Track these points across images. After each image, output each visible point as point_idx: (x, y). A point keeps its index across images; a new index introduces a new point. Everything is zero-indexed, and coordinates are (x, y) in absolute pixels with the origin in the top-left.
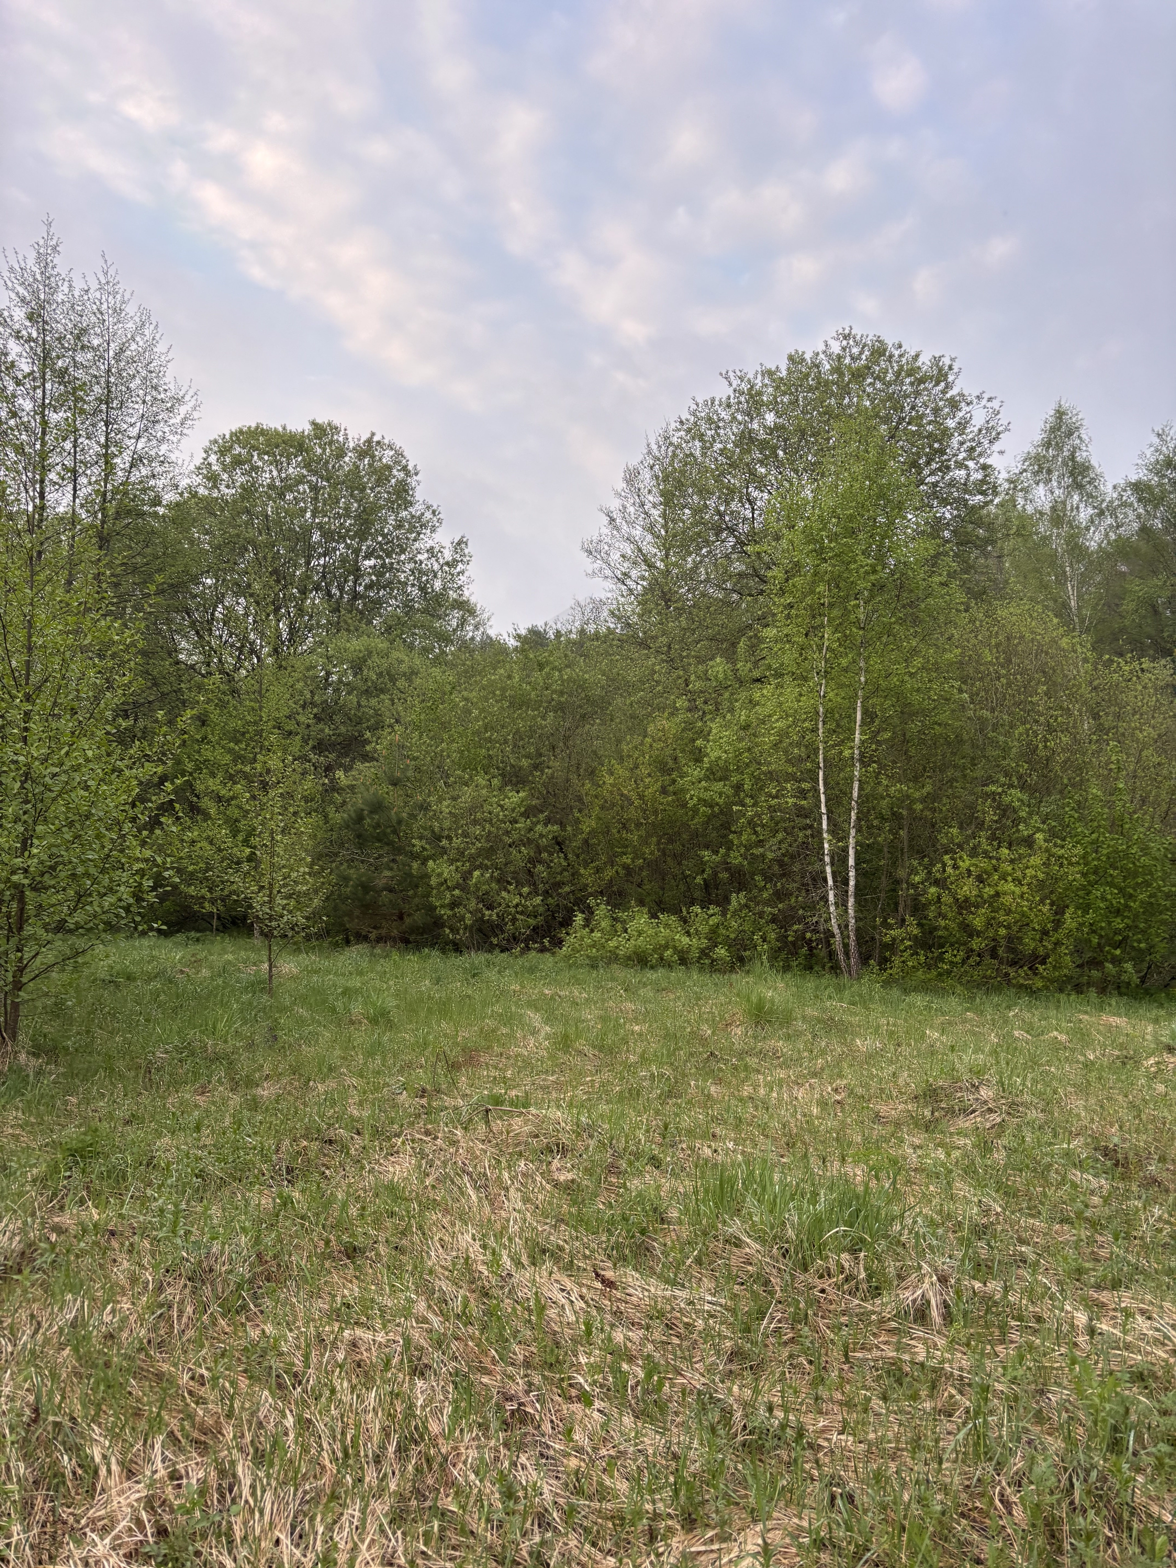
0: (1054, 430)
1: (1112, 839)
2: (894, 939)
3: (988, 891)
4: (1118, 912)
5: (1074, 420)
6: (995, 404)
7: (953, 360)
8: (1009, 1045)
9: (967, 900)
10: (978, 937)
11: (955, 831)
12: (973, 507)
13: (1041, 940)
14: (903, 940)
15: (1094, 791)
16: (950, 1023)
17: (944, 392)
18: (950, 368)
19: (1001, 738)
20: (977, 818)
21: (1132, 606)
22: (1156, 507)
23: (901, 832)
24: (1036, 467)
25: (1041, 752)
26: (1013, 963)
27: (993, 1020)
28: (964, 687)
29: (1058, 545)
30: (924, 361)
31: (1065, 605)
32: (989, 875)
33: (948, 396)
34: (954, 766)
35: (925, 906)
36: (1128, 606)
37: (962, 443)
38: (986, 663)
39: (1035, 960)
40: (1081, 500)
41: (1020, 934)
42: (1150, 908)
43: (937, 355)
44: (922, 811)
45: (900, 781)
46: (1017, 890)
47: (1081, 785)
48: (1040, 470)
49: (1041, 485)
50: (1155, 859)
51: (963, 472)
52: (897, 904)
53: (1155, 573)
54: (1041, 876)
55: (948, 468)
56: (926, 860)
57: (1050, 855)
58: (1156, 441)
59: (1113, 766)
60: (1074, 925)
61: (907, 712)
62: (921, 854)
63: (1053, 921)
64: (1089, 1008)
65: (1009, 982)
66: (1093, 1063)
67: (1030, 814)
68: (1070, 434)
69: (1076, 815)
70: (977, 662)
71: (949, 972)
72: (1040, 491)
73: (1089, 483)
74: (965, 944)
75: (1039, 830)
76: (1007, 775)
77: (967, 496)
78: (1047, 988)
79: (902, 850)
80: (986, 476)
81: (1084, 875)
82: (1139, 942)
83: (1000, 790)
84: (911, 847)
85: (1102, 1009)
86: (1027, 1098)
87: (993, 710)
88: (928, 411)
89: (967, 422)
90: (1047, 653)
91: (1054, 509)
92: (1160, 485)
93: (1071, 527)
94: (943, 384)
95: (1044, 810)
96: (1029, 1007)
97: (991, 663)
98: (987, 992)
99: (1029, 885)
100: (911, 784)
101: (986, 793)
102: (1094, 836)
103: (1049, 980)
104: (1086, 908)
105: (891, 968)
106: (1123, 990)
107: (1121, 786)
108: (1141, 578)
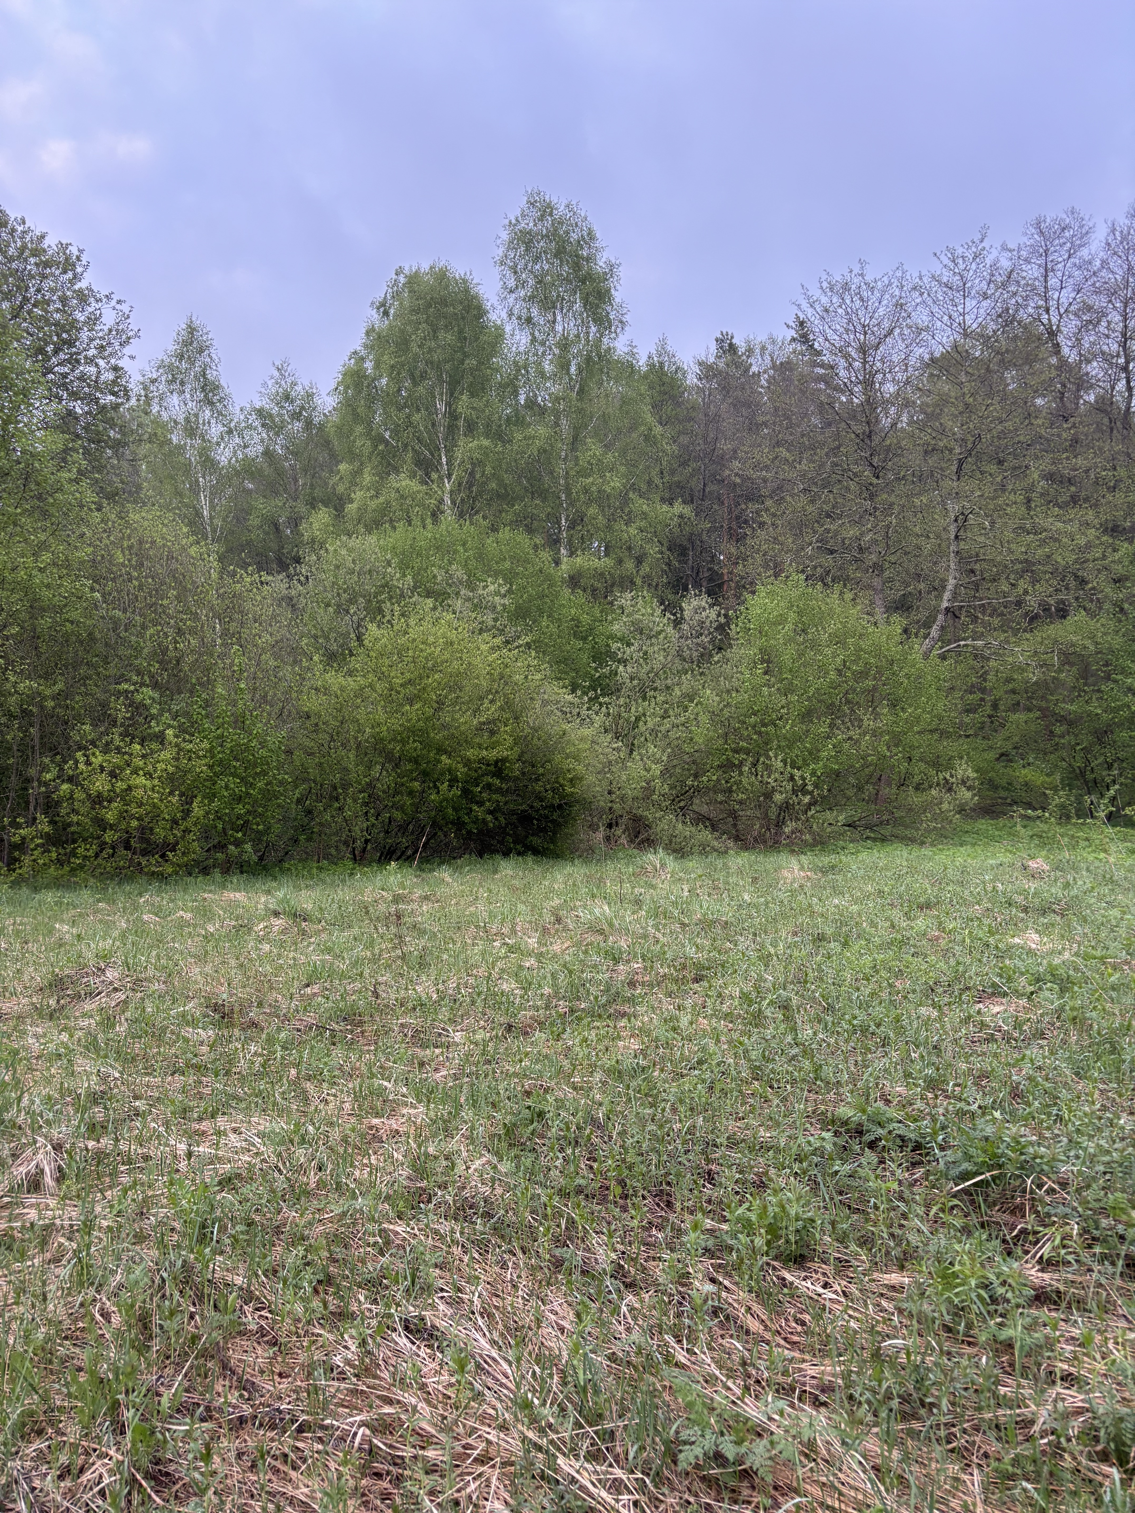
0: (187, 343)
1: (236, 734)
2: (23, 839)
3: (120, 785)
4: (240, 799)
5: (204, 338)
6: (125, 308)
7: (81, 251)
8: (139, 929)
9: (99, 795)
10: (111, 829)
11: (87, 728)
12: (104, 407)
13: (172, 828)
14: (32, 839)
15: (220, 690)
16: (81, 915)
17: (72, 282)
18: (78, 258)
19: (133, 638)
20: (110, 715)
21: (257, 522)
22: (277, 434)
23: (32, 730)
24: (170, 377)
25: (171, 654)
26: (145, 853)
27: (124, 908)
28: (97, 587)
29: (192, 455)
30: (51, 242)
31: (198, 514)
32: (122, 770)
33: (76, 287)
34: (87, 664)
35: (58, 804)
36: (254, 521)
37: (91, 340)
38: (118, 564)
39: (164, 849)
40: (212, 416)
41: (151, 825)
42: (268, 795)
43: (64, 242)
44: (54, 708)
45: (29, 677)
46: (148, 783)
47: (209, 684)
48: (173, 381)
49: (175, 394)
50: (271, 751)
51: (93, 370)
52: (27, 803)
53: (277, 493)
54: (171, 769)
55: (78, 361)
56: (58, 757)
57: (180, 750)
58: (276, 374)
59: (236, 668)
60: (202, 812)
61: (36, 608)
62: (54, 750)
63: (183, 811)
64: (213, 888)
65: (141, 871)
66: (212, 935)
67: (162, 712)
68: (201, 351)
69: (204, 712)
70: (110, 562)
71: (81, 867)
72: (175, 400)
73: (219, 401)
74: (98, 838)
75: (169, 726)
76: (139, 673)
77: (98, 395)
78: (177, 873)
79: (33, 747)
80: (117, 378)
81: (211, 767)
82: (258, 825)
83: (132, 688)
84: (43, 745)
85: (224, 887)
86: (150, 972)
87: (125, 611)
88: (55, 298)
89: (96, 319)
90: (177, 560)
91: (187, 420)
92: (280, 415)
93: (204, 440)
94: (70, 275)
95: (175, 708)
96: (159, 891)
97: (123, 565)
98: (119, 883)
99: (159, 778)
100: (42, 681)
101: (119, 691)
102: (219, 731)
103: (178, 865)
104: (211, 797)
105: (20, 868)
106: (245, 868)
107: (242, 686)
108: (264, 497)
